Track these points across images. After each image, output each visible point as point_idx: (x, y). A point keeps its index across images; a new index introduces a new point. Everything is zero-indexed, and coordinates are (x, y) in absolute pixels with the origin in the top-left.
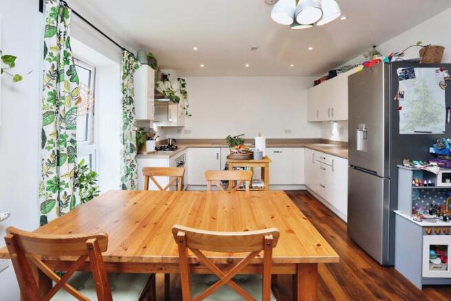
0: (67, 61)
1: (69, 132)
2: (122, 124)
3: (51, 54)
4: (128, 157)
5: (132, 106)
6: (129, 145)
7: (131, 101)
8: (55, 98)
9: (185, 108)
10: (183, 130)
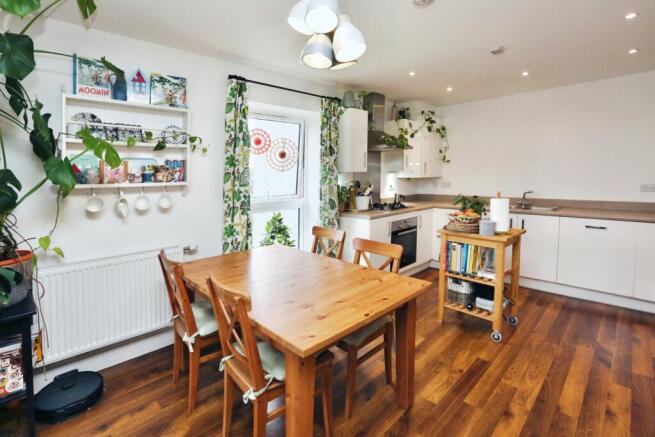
0: (241, 130)
1: (242, 189)
2: (319, 178)
3: (229, 127)
4: (326, 214)
5: (333, 158)
6: (328, 201)
7: (332, 151)
8: (232, 161)
9: (441, 151)
10: (440, 182)
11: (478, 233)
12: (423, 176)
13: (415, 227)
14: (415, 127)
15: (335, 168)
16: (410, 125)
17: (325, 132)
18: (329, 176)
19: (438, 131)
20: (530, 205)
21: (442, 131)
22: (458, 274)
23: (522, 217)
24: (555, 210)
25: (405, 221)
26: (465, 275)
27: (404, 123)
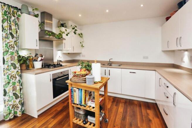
2: (2, 51)
6: (10, 64)
7: (13, 36)
9: (81, 43)
10: (81, 55)
11: (86, 83)
12: (73, 52)
13: (68, 75)
14: (68, 31)
15: (15, 46)
16: (66, 30)
17: (5, 24)
18: (10, 51)
19: (79, 34)
20: (112, 64)
21: (81, 35)
22: (78, 105)
23: (109, 69)
24: (119, 66)
25: (61, 73)
26: (81, 106)
27: (63, 29)
